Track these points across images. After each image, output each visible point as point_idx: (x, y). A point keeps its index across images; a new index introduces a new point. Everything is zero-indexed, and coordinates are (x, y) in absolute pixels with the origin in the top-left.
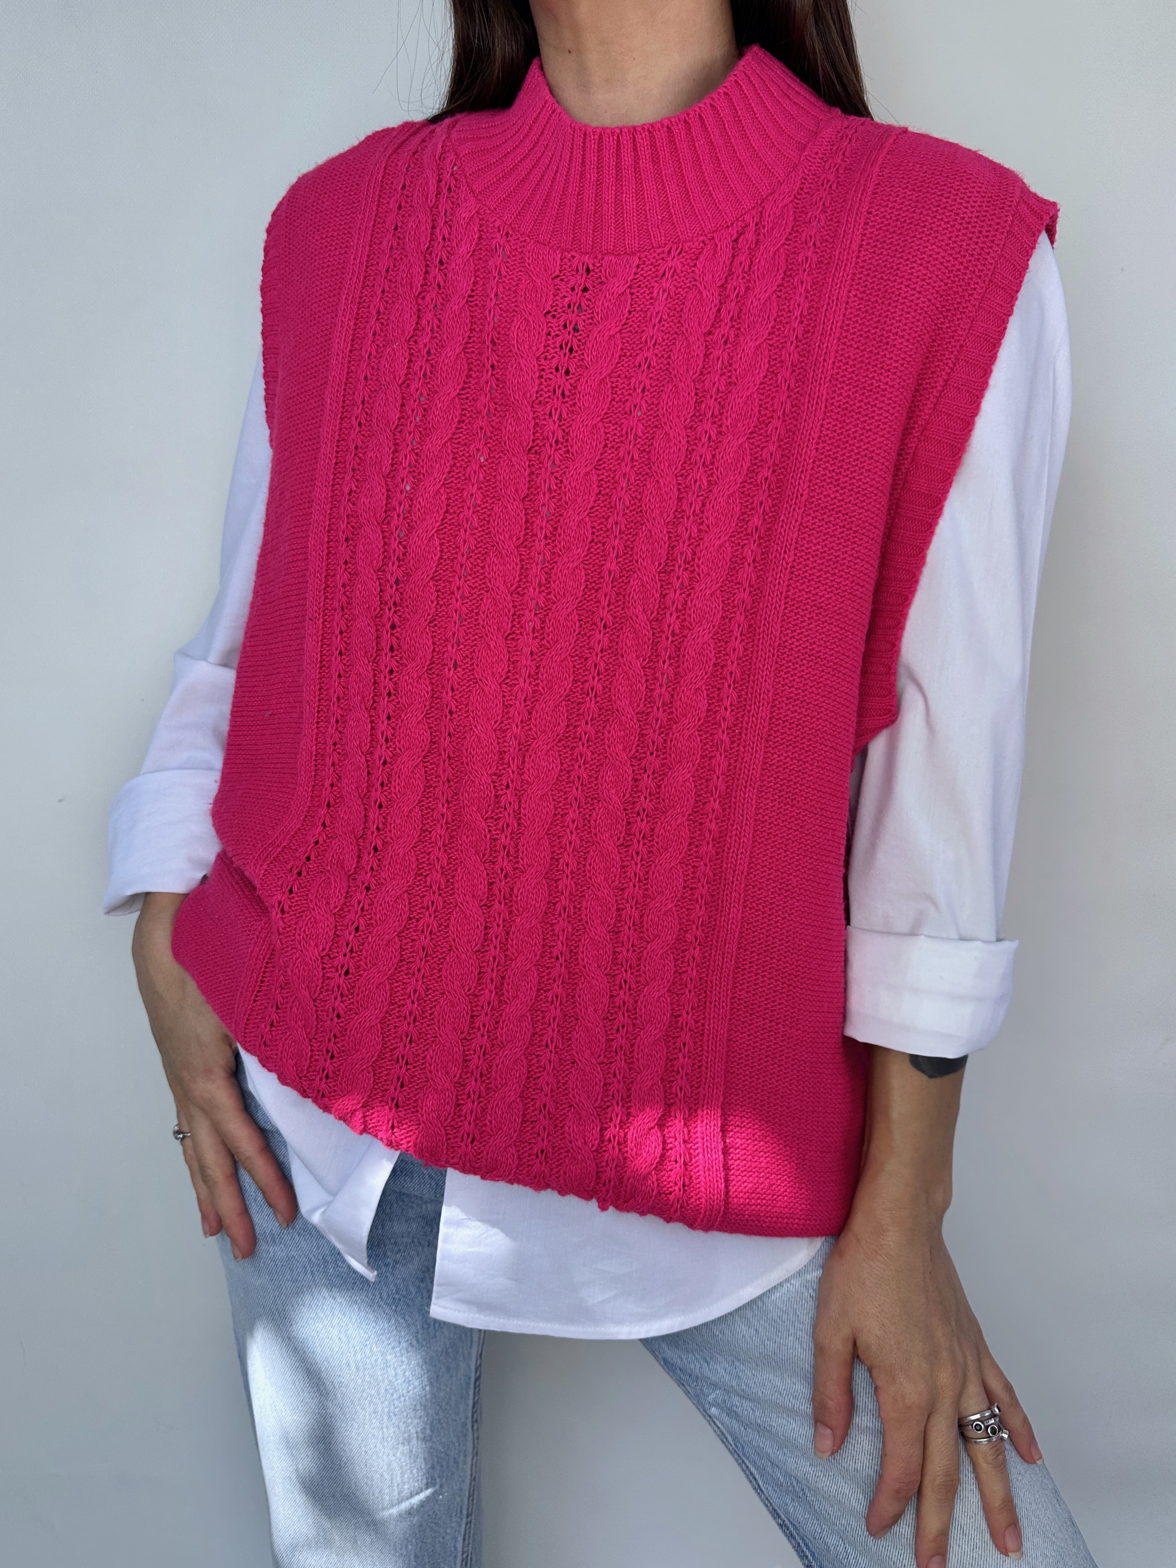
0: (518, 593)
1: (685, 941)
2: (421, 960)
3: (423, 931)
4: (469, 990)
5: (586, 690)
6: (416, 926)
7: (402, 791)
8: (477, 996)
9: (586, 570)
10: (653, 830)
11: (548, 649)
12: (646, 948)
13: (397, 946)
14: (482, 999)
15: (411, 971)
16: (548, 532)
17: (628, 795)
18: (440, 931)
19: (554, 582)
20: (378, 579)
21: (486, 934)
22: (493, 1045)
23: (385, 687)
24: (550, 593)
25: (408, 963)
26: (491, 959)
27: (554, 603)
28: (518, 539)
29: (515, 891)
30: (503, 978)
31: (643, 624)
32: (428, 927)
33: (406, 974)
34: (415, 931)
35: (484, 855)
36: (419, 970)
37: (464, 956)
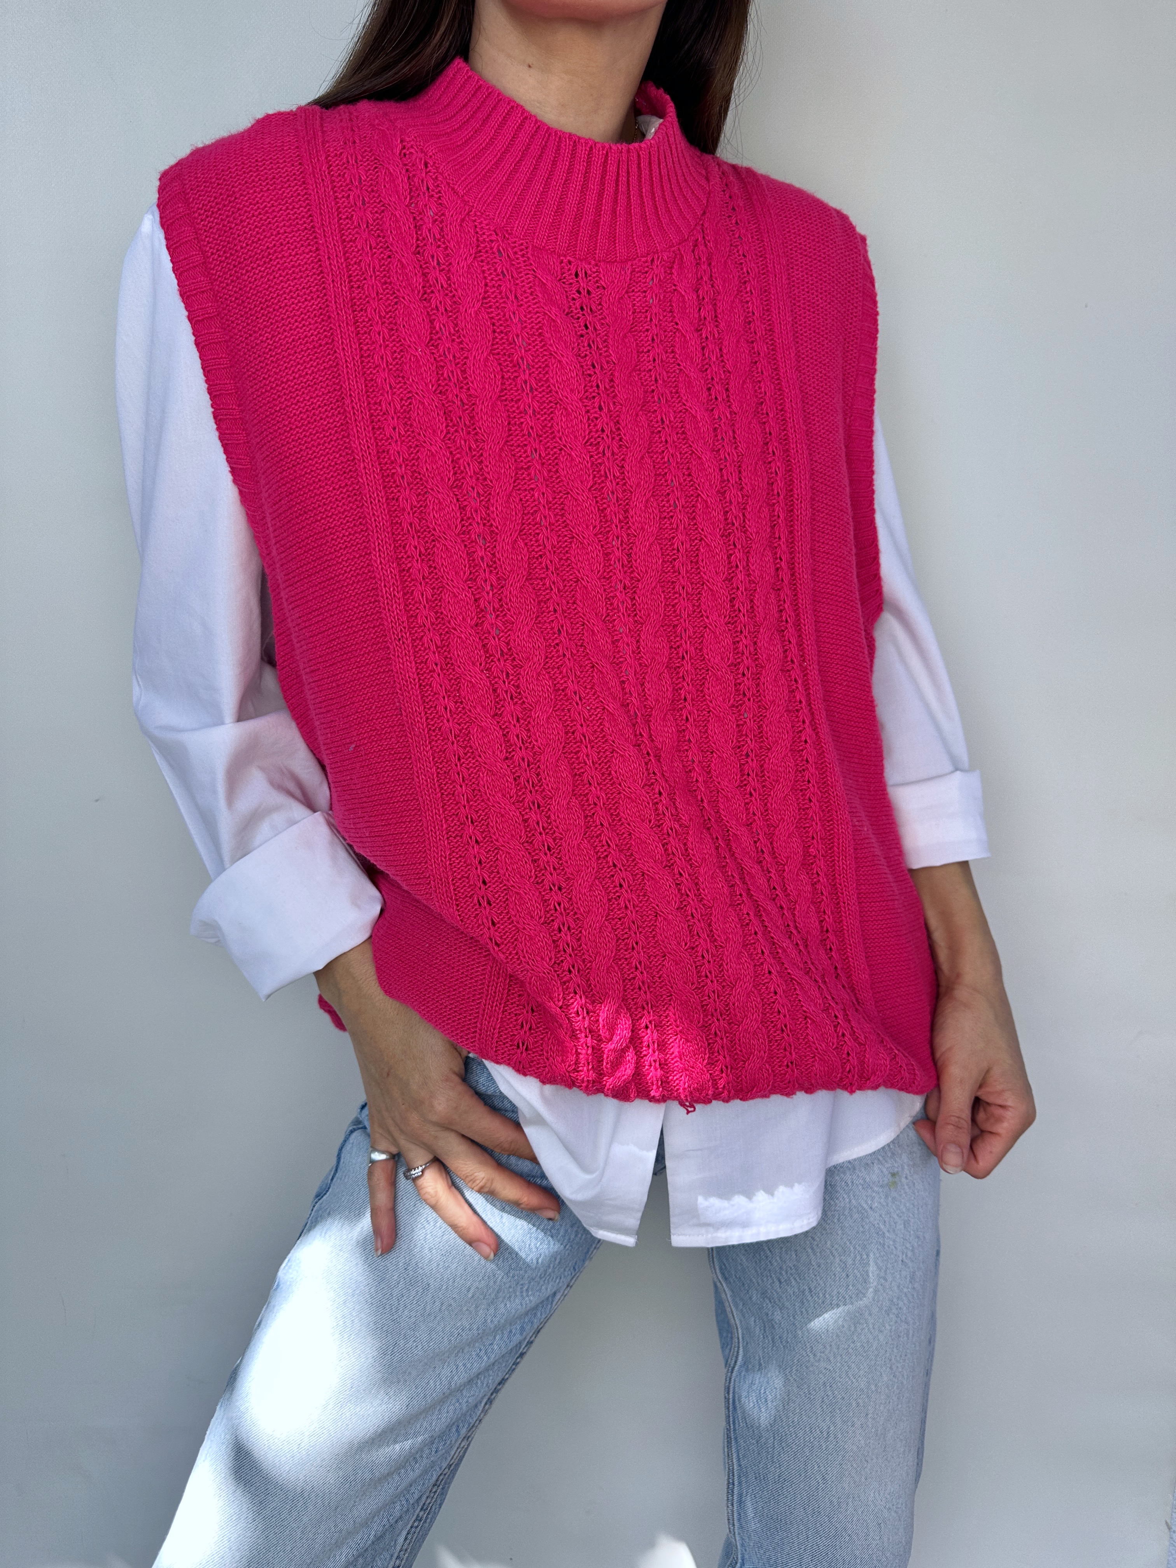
0: (604, 578)
1: (810, 855)
2: (635, 933)
3: (626, 907)
4: (686, 944)
5: (681, 655)
6: (618, 904)
7: (555, 786)
8: (693, 948)
9: (660, 544)
10: (762, 766)
11: (642, 624)
12: (784, 871)
13: (610, 929)
14: (699, 949)
15: (630, 946)
16: (621, 516)
17: (735, 741)
18: (641, 902)
19: (636, 561)
20: (470, 588)
21: (679, 890)
22: (724, 987)
23: (506, 692)
24: (632, 572)
25: (624, 940)
26: (694, 911)
27: (639, 581)
28: (595, 527)
29: (690, 845)
30: (710, 925)
31: (719, 584)
32: (629, 902)
33: (626, 951)
34: (619, 910)
35: (650, 822)
36: (637, 943)
37: (670, 916)
